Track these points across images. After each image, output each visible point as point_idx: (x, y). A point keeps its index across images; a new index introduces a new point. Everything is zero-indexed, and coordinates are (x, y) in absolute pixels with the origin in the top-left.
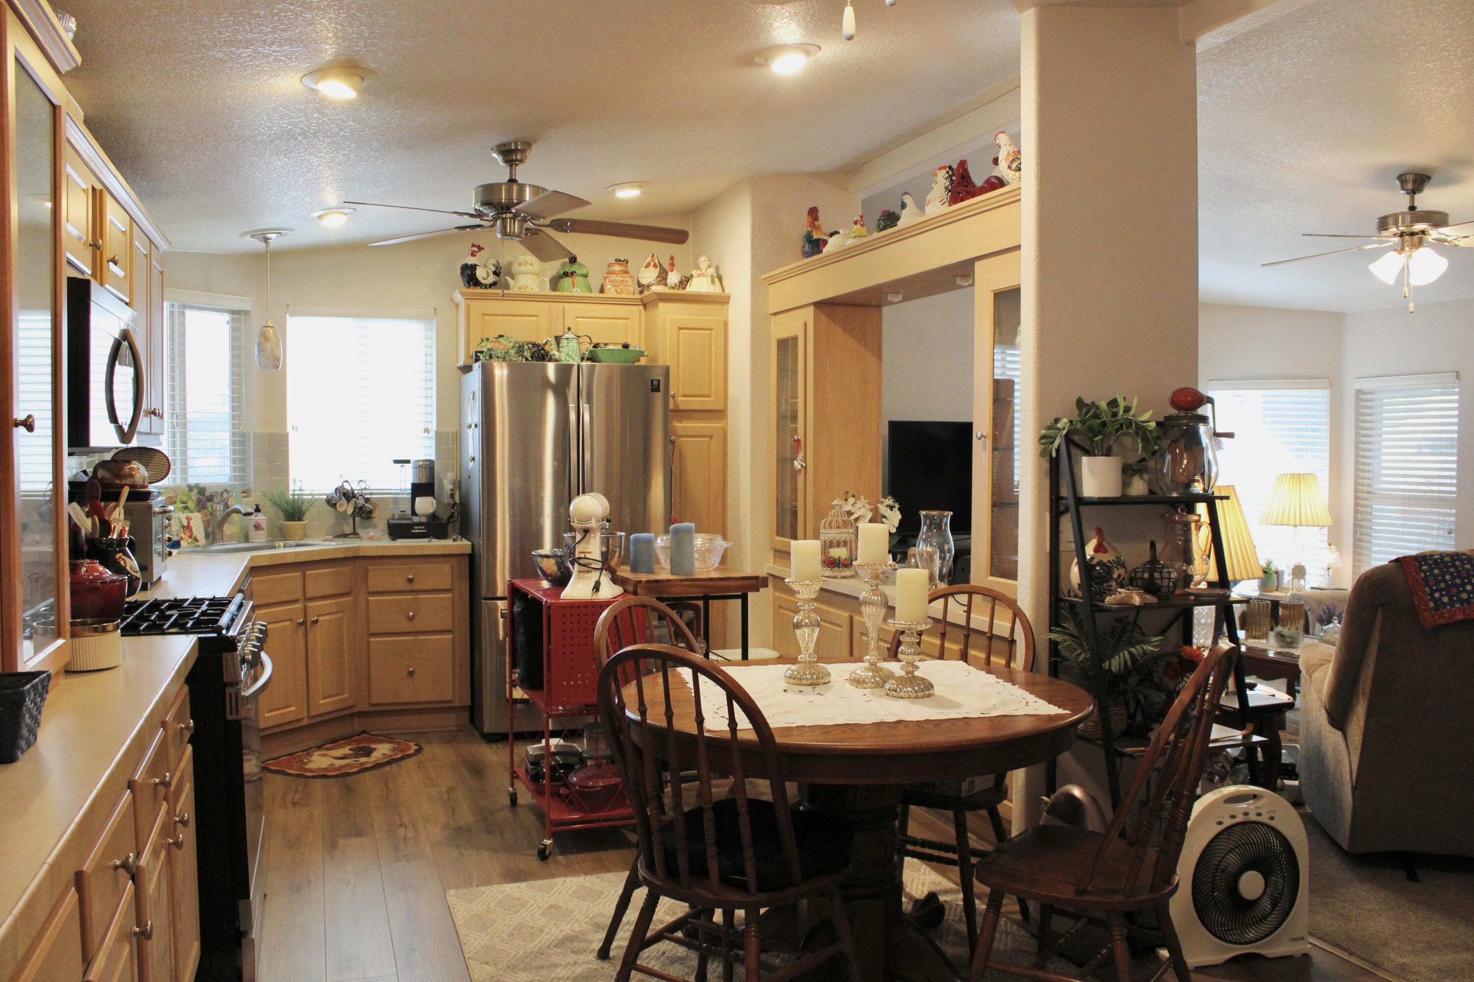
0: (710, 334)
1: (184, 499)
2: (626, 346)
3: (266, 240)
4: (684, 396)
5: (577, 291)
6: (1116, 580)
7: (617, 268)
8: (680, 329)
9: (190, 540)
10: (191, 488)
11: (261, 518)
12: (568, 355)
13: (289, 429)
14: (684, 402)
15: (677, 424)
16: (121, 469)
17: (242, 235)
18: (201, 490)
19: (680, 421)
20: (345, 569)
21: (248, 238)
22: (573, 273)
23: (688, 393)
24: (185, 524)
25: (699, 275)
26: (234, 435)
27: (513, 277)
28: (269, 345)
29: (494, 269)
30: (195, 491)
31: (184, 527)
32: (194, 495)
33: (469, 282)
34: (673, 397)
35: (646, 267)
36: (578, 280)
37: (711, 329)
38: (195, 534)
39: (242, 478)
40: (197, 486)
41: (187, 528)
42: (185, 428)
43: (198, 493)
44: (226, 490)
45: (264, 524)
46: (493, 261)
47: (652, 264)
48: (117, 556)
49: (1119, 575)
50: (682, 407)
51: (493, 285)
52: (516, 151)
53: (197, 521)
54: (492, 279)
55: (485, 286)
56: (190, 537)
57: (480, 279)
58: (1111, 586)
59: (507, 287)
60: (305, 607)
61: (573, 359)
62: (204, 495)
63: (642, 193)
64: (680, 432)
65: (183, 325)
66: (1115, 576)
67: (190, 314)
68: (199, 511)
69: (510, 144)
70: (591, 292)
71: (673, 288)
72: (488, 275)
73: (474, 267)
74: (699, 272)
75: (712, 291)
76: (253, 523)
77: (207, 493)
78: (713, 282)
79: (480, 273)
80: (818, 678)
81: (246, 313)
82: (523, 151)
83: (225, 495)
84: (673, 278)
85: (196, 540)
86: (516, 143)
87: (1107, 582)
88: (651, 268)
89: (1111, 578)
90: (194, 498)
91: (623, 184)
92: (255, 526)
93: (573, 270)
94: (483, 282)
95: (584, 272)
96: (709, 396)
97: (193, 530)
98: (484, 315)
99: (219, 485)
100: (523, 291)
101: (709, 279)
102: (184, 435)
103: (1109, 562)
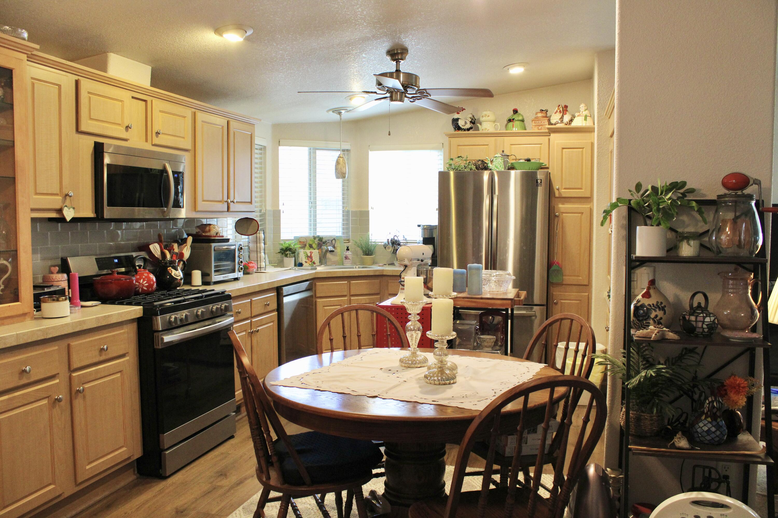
0: (582, 151)
1: (311, 243)
2: (529, 160)
3: (340, 113)
4: (565, 189)
5: (515, 130)
6: (653, 319)
7: (540, 115)
8: (563, 148)
9: (311, 263)
10: (315, 238)
11: (349, 253)
12: (496, 166)
13: (370, 209)
14: (565, 193)
15: (560, 206)
17: (328, 111)
18: (321, 239)
19: (563, 204)
20: (377, 281)
21: (331, 112)
22: (513, 119)
23: (568, 187)
24: (309, 255)
25: (579, 116)
26: (343, 212)
27: (481, 124)
28: (340, 166)
29: (470, 120)
30: (317, 239)
31: (308, 256)
32: (317, 241)
34: (558, 189)
35: (555, 113)
36: (517, 123)
37: (583, 148)
38: (314, 260)
39: (347, 233)
40: (318, 236)
41: (310, 257)
42: (316, 208)
43: (319, 240)
44: (334, 239)
45: (350, 257)
46: (471, 116)
47: (558, 111)
48: (168, 269)
49: (656, 316)
50: (564, 195)
51: (471, 128)
53: (316, 254)
54: (468, 125)
55: (465, 130)
56: (311, 261)
57: (461, 126)
59: (477, 129)
60: (350, 300)
61: (499, 169)
62: (322, 241)
63: (525, 70)
64: (562, 210)
65: (315, 158)
66: (652, 316)
67: (318, 152)
68: (318, 249)
70: (525, 129)
71: (566, 124)
72: (466, 123)
73: (457, 120)
74: (578, 114)
75: (584, 125)
76: (345, 255)
77: (324, 240)
78: (586, 119)
79: (461, 123)
81: (348, 150)
82: (402, 53)
83: (334, 241)
84: (567, 118)
85: (314, 263)
88: (558, 113)
90: (316, 242)
91: (513, 64)
92: (345, 257)
93: (513, 118)
94: (463, 127)
96: (581, 189)
97: (313, 258)
98: (459, 146)
99: (331, 237)
100: (484, 132)
101: (583, 117)
102: (315, 212)
103: (649, 305)
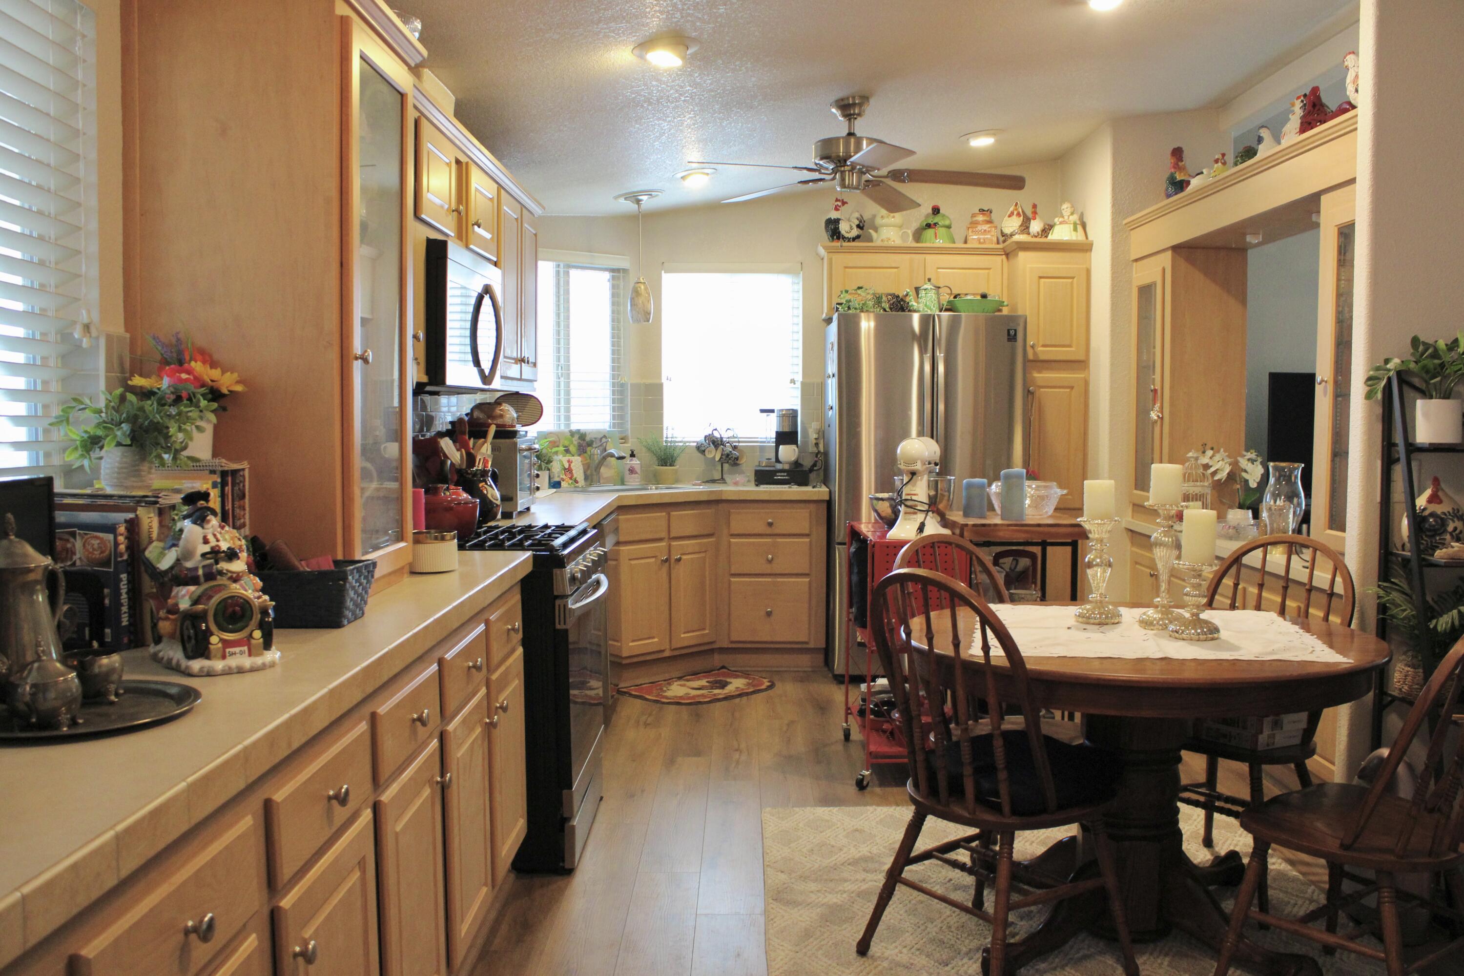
0: (1072, 283)
1: (567, 443)
2: (984, 296)
3: (638, 202)
4: (1044, 346)
5: (939, 243)
6: (1451, 534)
7: (980, 218)
8: (1040, 277)
9: (570, 482)
10: (572, 433)
11: (635, 462)
12: (926, 305)
13: (664, 380)
14: (1044, 353)
15: (1036, 375)
16: (493, 410)
17: (616, 198)
18: (582, 436)
19: (1039, 372)
20: (709, 511)
21: (622, 200)
22: (935, 224)
23: (1048, 343)
24: (567, 466)
25: (1061, 223)
26: (614, 385)
27: (876, 230)
28: (640, 300)
29: (857, 222)
30: (576, 437)
31: (565, 469)
32: (575, 441)
33: (832, 236)
34: (1032, 347)
35: (1010, 216)
36: (941, 231)
37: (1073, 278)
38: (575, 476)
39: (621, 425)
40: (578, 431)
41: (568, 470)
42: (569, 378)
43: (579, 438)
44: (605, 436)
45: (638, 469)
46: (857, 215)
47: (1015, 213)
48: (481, 485)
49: (1455, 529)
50: (1042, 357)
51: (858, 237)
52: (854, 105)
53: (577, 464)
54: (855, 232)
55: (849, 240)
56: (571, 478)
57: (843, 232)
58: (1445, 539)
59: (870, 239)
60: (670, 546)
61: (931, 310)
62: (584, 440)
63: (996, 141)
64: (1040, 383)
65: (567, 283)
66: (1450, 528)
67: (573, 273)
68: (579, 455)
69: (848, 98)
70: (954, 242)
71: (1036, 237)
72: (851, 228)
73: (837, 221)
74: (1061, 219)
75: (1074, 238)
76: (628, 467)
77: (588, 439)
78: (1075, 229)
79: (843, 228)
80: (1107, 617)
81: (625, 271)
82: (860, 105)
83: (604, 440)
84: (1036, 226)
85: (576, 482)
86: (854, 98)
87: (1440, 534)
88: (1014, 217)
89: (1445, 531)
90: (575, 443)
91: (977, 133)
92: (629, 470)
93: (935, 221)
94: (846, 235)
95: (947, 223)
96: (1070, 346)
97: (574, 472)
98: (846, 267)
99: (599, 432)
100: (885, 244)
101: (1072, 226)
102: (568, 385)
103: (1444, 514)
